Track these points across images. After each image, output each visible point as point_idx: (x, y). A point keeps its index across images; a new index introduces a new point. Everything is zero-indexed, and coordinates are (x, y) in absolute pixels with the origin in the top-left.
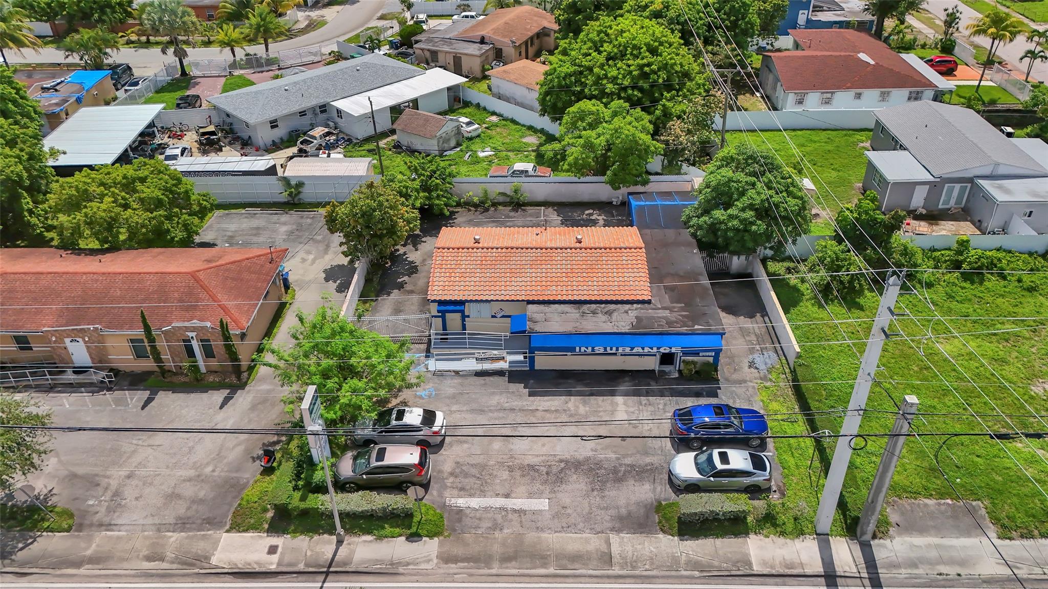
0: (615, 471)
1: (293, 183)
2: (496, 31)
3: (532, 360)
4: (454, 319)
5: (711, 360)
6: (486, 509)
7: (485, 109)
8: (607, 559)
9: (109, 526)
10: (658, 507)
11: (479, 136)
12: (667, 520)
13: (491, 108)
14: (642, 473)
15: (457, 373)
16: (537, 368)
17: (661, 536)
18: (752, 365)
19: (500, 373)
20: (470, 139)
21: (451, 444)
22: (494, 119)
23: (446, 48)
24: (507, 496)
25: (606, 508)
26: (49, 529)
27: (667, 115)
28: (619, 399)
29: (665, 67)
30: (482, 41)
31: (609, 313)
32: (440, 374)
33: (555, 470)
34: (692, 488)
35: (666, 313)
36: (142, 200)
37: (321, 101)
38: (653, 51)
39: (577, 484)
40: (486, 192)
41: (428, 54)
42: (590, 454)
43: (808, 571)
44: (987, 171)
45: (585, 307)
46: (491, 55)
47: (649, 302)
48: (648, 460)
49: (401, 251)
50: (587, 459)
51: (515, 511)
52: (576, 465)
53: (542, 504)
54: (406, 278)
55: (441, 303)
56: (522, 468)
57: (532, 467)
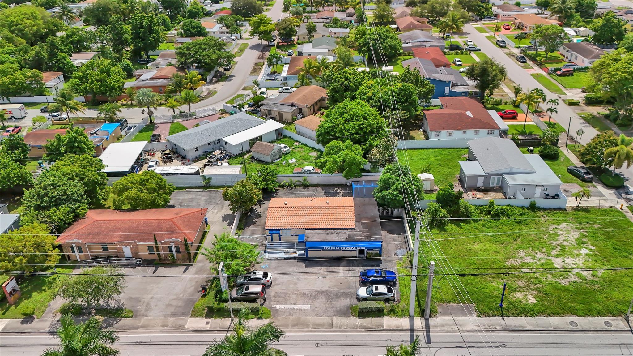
0: (337, 294)
1: (207, 178)
2: (298, 100)
3: (307, 254)
4: (276, 236)
5: (378, 252)
6: (287, 309)
7: (293, 139)
8: (331, 325)
9: (146, 316)
10: (352, 307)
11: (290, 152)
12: (354, 311)
13: (295, 139)
14: (347, 295)
15: (277, 258)
16: (309, 256)
17: (352, 317)
18: (396, 254)
19: (294, 258)
20: (286, 154)
21: (274, 286)
22: (297, 144)
23: (275, 109)
24: (295, 304)
25: (332, 308)
26: (124, 317)
27: (371, 146)
28: (341, 268)
29: (370, 125)
30: (292, 105)
31: (338, 233)
32: (270, 259)
33: (313, 294)
34: (365, 299)
35: (360, 233)
36: (147, 189)
37: (218, 138)
38: (365, 118)
39: (322, 300)
40: (291, 180)
41: (267, 112)
42: (328, 288)
43: (404, 328)
44: (507, 171)
45: (329, 231)
46: (297, 111)
47: (354, 229)
48: (350, 290)
49: (254, 208)
50: (326, 291)
51: (298, 309)
52: (322, 293)
53: (308, 307)
54: (256, 220)
55: (270, 230)
56: (301, 294)
57: (305, 294)
